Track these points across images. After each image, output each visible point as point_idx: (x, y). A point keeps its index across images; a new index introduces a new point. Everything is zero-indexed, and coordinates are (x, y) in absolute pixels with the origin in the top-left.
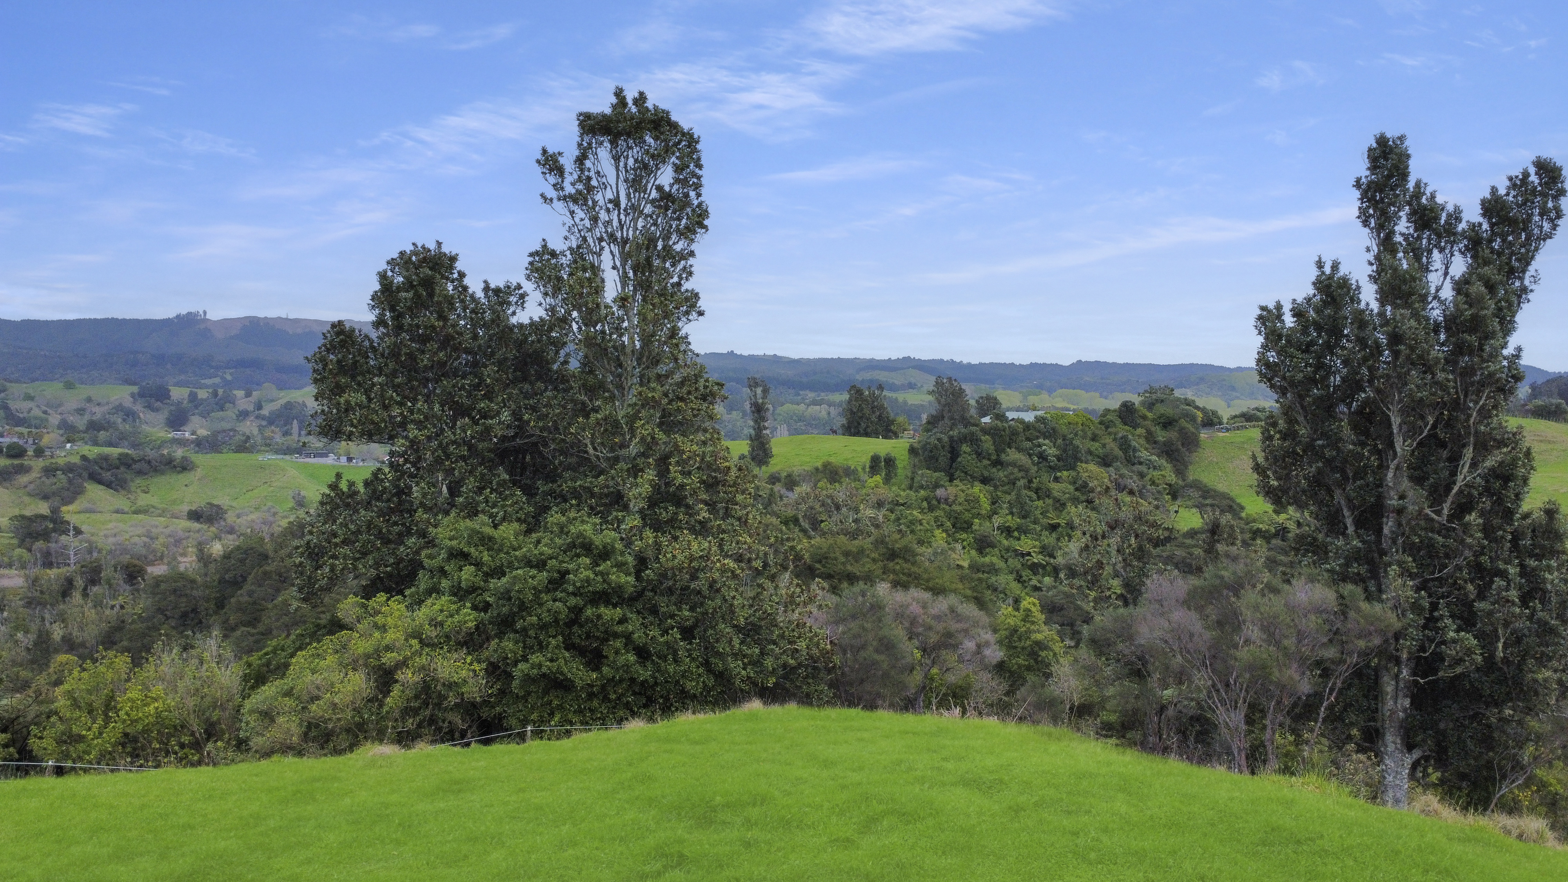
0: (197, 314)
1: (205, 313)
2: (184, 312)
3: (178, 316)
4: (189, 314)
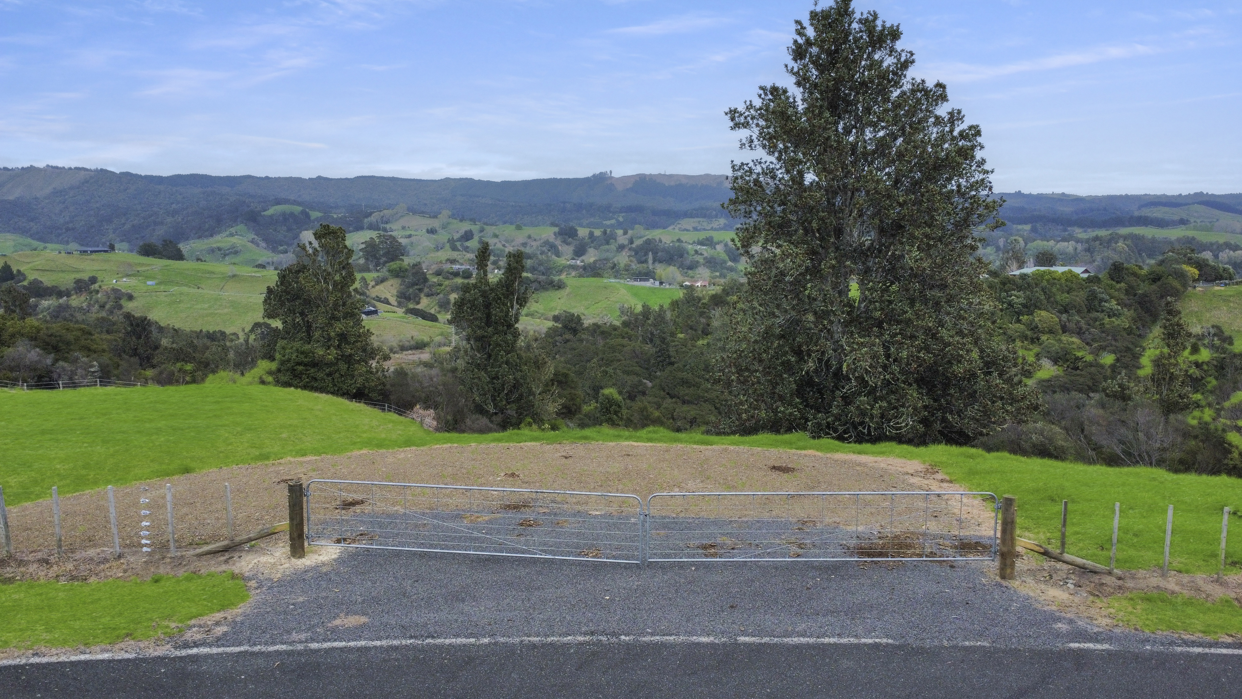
0: (606, 173)
1: (611, 172)
2: (598, 172)
3: (594, 176)
4: (601, 173)
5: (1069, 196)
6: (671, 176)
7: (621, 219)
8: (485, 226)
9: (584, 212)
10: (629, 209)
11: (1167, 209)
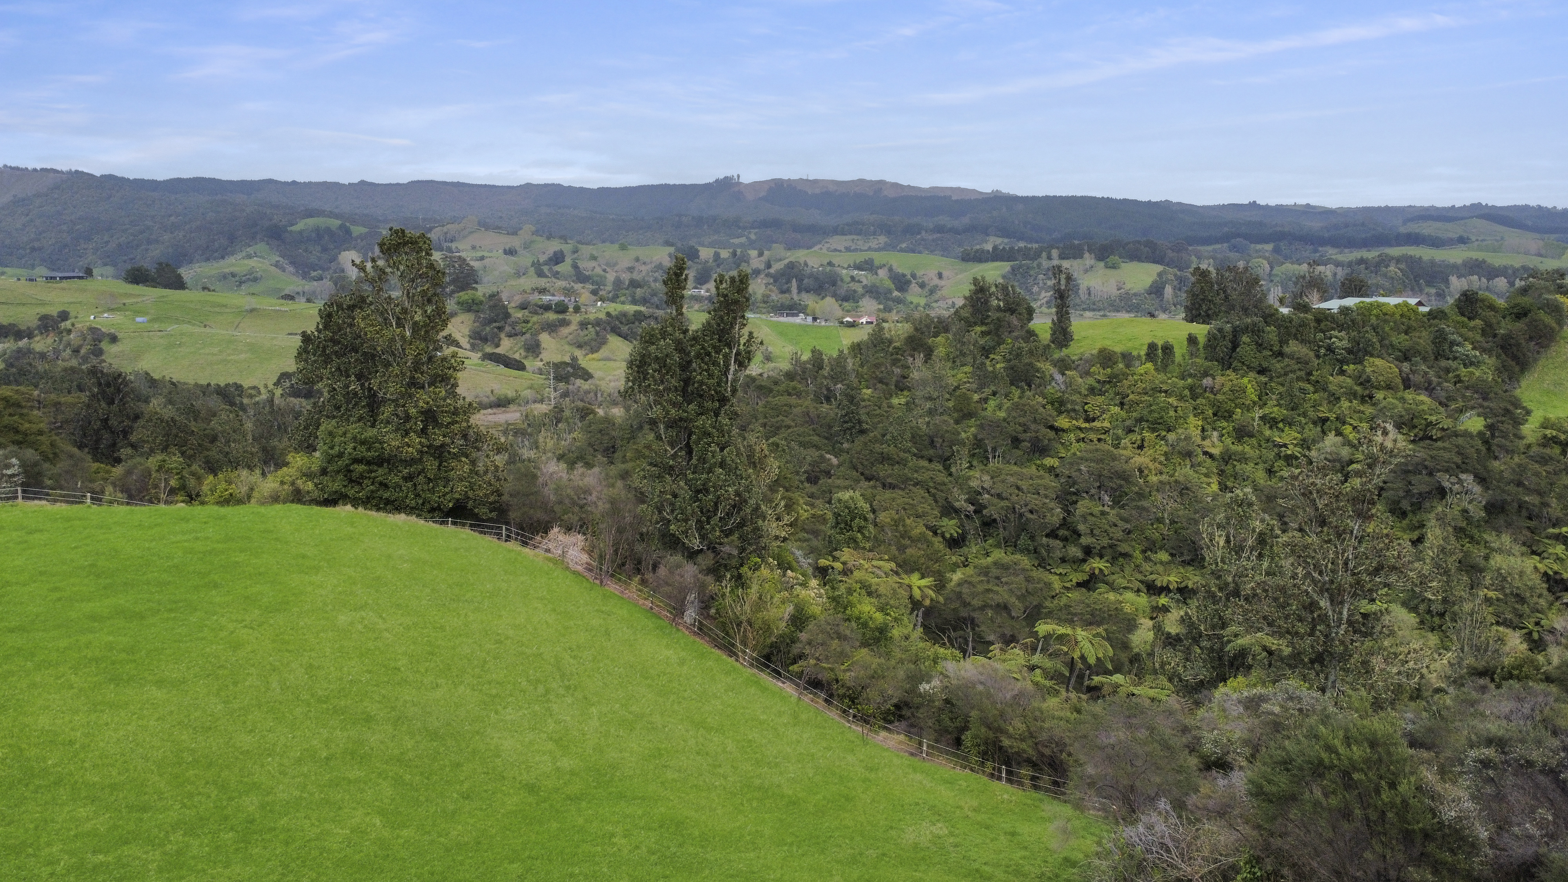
0: (731, 178)
1: (738, 176)
2: (722, 177)
3: (717, 181)
4: (726, 178)
5: (1314, 207)
6: (816, 182)
7: (753, 237)
8: (580, 246)
9: (705, 227)
10: (765, 224)
11: (1439, 224)
